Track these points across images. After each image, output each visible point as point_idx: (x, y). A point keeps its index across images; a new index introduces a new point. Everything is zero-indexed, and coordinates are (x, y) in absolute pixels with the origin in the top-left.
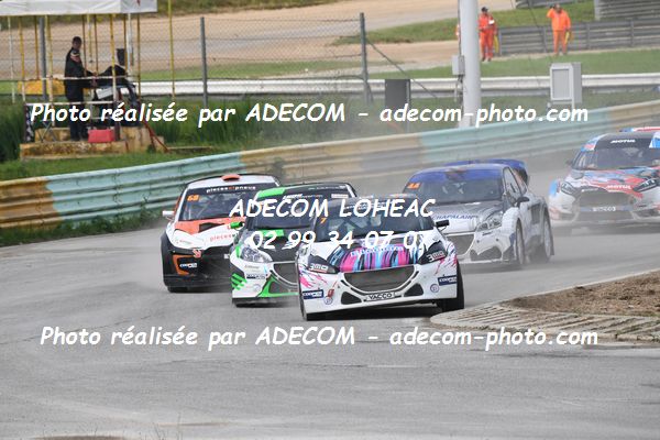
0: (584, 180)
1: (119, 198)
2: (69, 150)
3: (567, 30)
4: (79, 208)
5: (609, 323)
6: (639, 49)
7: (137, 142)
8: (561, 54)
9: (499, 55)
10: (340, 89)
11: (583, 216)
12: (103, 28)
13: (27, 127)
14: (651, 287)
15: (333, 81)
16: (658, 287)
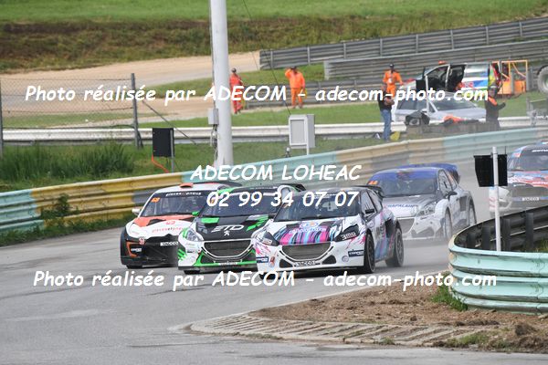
3: (301, 87)
5: (337, 329)
10: (115, 136)
14: (372, 299)
15: (109, 130)
16: (377, 299)
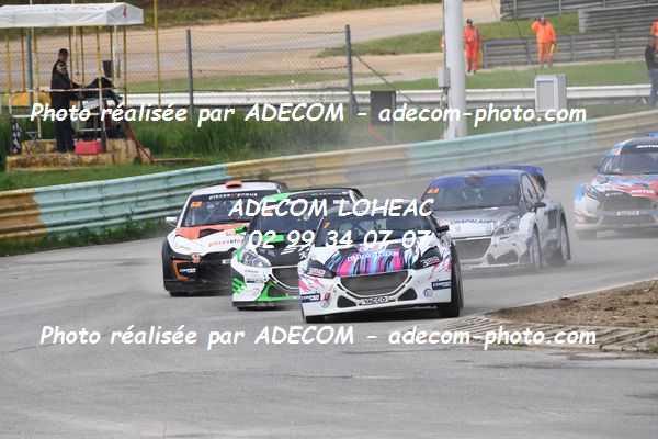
0: (608, 184)
1: (105, 209)
2: (56, 162)
3: (552, 42)
4: (65, 220)
6: (624, 61)
7: (123, 154)
9: (483, 67)
10: (326, 101)
11: (607, 220)
12: (90, 40)
13: (14, 138)
14: (635, 298)
15: (319, 94)
16: (642, 299)
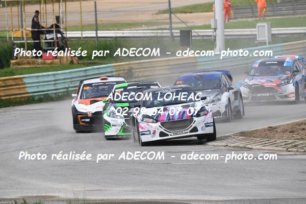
0: (253, 81)
1: (57, 85)
2: (34, 63)
3: (264, 7)
4: (38, 90)
5: (283, 144)
6: (298, 16)
7: (65, 59)
8: (262, 18)
9: (233, 19)
10: (159, 35)
11: (253, 98)
12: (49, 6)
14: (303, 127)
15: (156, 31)
